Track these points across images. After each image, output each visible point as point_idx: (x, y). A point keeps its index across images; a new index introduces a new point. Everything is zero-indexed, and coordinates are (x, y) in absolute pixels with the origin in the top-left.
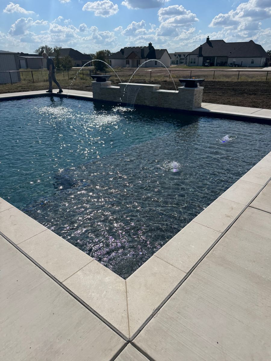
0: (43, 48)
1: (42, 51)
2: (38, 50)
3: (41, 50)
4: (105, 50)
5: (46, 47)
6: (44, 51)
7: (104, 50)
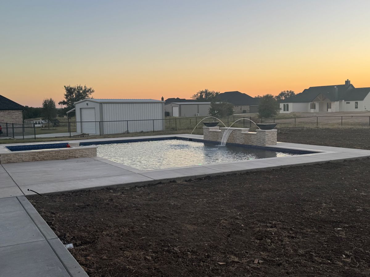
0: (201, 93)
1: (201, 96)
2: (196, 95)
3: (199, 94)
4: (288, 91)
5: (206, 91)
6: (203, 95)
7: (286, 91)
